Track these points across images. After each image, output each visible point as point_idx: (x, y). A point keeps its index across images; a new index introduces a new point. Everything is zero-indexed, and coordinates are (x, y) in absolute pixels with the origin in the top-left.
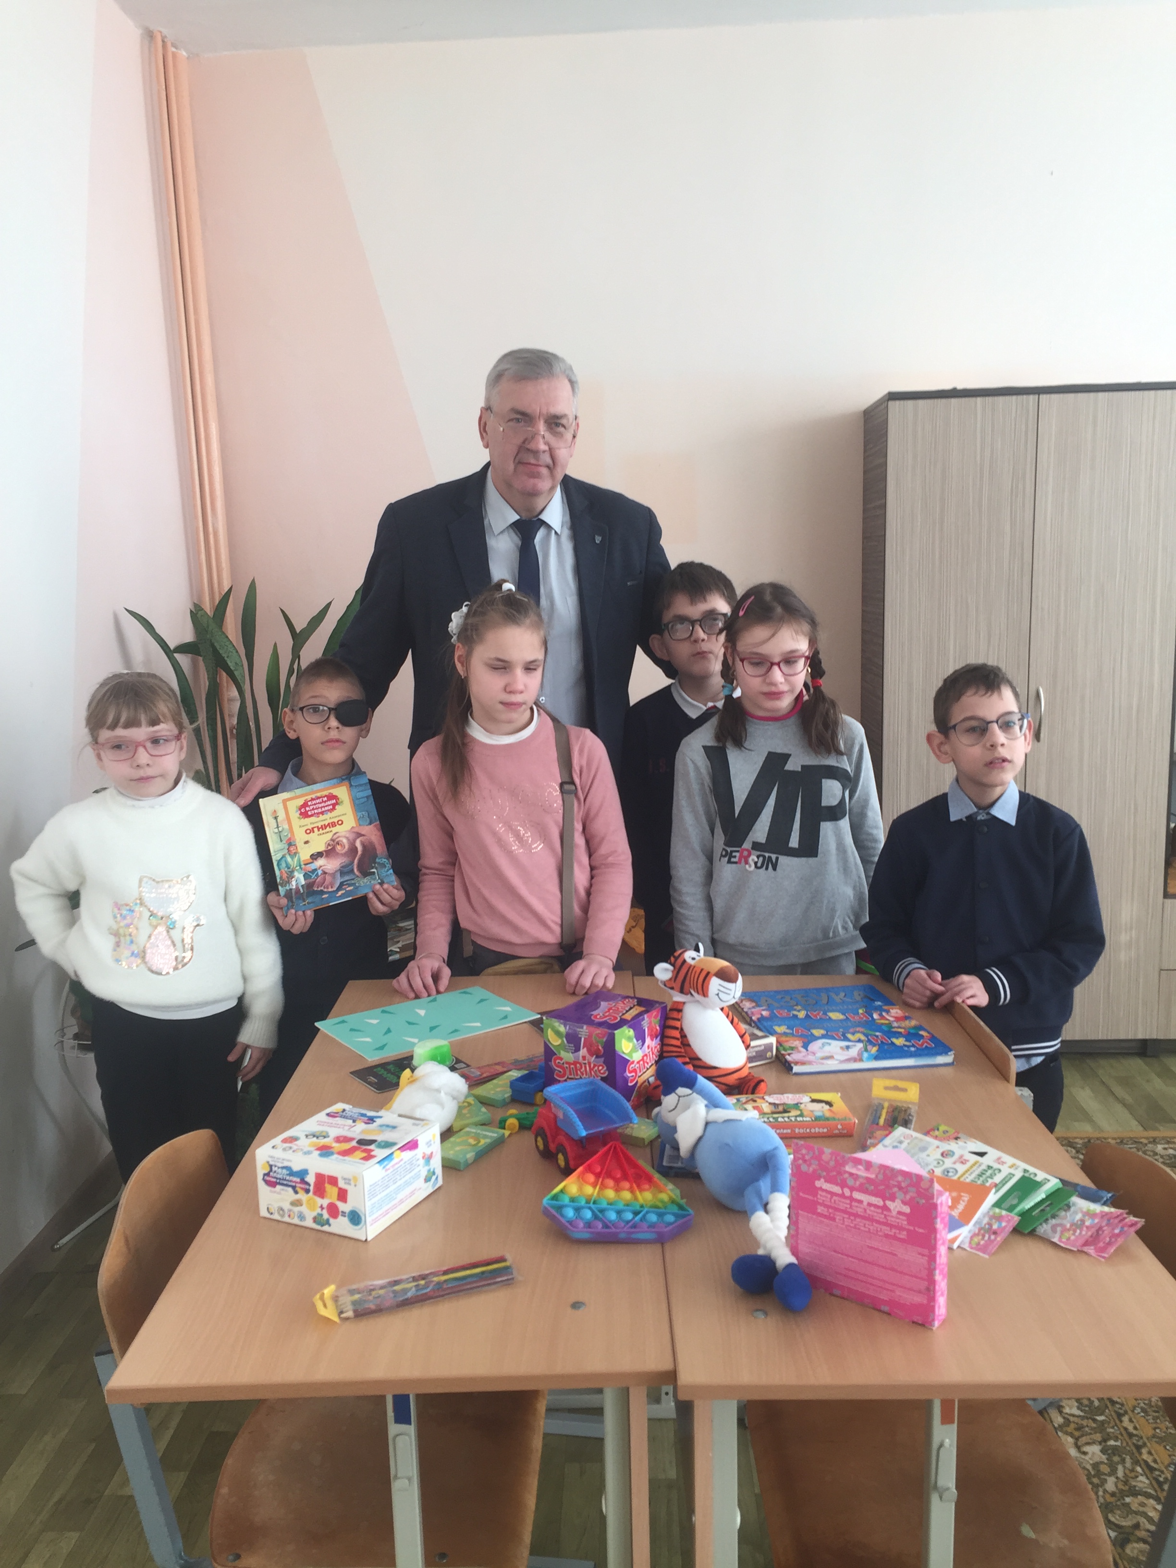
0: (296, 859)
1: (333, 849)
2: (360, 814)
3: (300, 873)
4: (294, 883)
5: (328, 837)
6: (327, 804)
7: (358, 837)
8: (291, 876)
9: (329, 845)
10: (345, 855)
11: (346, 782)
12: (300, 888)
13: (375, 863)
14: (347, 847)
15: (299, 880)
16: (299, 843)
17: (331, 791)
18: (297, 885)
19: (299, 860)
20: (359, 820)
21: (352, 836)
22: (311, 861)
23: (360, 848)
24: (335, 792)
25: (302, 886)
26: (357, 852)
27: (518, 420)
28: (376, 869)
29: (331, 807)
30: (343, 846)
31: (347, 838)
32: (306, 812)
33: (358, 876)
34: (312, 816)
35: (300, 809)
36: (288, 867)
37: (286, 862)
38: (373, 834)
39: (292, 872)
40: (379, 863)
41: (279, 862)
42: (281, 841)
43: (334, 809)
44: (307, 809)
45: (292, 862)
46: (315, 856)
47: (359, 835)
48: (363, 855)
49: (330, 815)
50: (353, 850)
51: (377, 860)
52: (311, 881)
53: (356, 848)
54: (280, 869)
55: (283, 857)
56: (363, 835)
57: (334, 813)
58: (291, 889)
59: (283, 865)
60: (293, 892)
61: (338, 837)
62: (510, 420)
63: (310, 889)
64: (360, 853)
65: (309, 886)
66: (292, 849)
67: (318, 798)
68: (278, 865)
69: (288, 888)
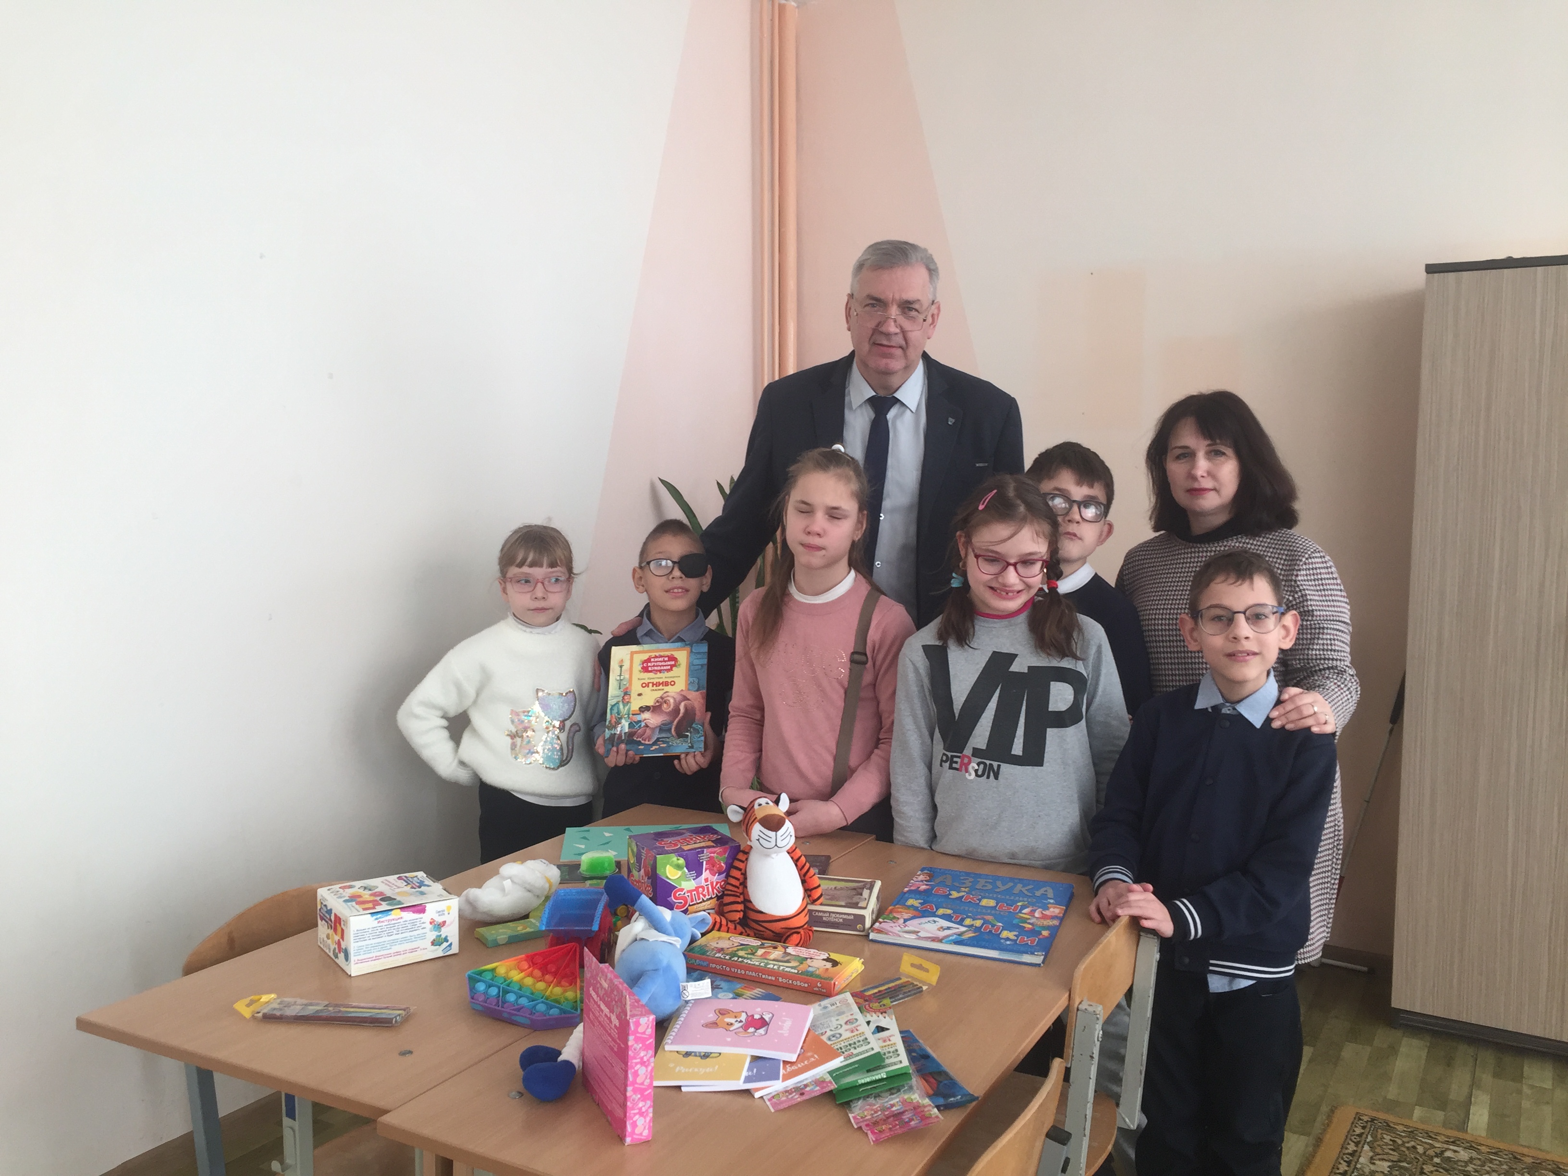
0: (626, 708)
1: (660, 706)
2: (691, 679)
3: (626, 721)
4: (619, 729)
5: (658, 694)
6: (666, 664)
7: (684, 700)
8: (618, 722)
9: (658, 701)
10: (669, 714)
11: (688, 648)
12: (623, 735)
13: (691, 727)
14: (672, 707)
15: (624, 727)
16: (634, 694)
17: (673, 653)
18: (621, 731)
19: (629, 710)
20: (689, 684)
21: (678, 698)
22: (639, 712)
23: (682, 710)
24: (677, 654)
25: (625, 733)
26: (679, 713)
27: (873, 305)
28: (691, 733)
29: (669, 667)
30: (669, 705)
31: (674, 699)
32: (648, 667)
33: (673, 736)
34: (651, 671)
35: (643, 664)
36: (618, 713)
37: (618, 708)
38: (697, 700)
39: (621, 718)
40: (694, 729)
41: (613, 706)
42: (620, 688)
43: (671, 669)
44: (649, 664)
45: (623, 710)
46: (644, 709)
47: (685, 698)
48: (683, 717)
49: (666, 674)
50: (676, 710)
51: (694, 725)
52: (633, 730)
53: (679, 710)
54: (611, 714)
55: (618, 703)
56: (688, 700)
57: (671, 674)
58: (615, 734)
59: (615, 711)
60: (617, 736)
61: (668, 696)
62: (867, 305)
63: (630, 738)
64: (681, 715)
65: (630, 735)
66: (626, 698)
67: (661, 656)
68: (611, 709)
69: (613, 732)
